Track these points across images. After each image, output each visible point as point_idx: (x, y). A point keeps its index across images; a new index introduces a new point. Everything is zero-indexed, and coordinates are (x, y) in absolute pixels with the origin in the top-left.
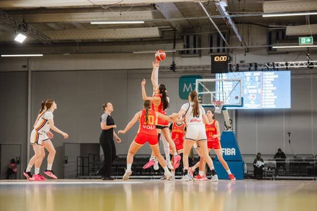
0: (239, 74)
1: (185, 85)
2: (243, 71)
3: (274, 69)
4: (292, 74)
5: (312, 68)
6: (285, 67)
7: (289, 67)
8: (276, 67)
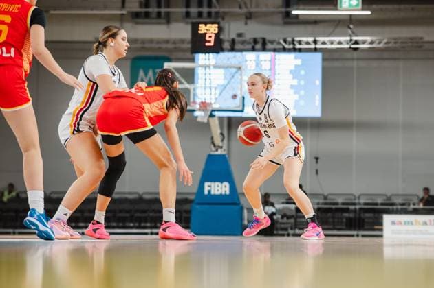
0: (235, 57)
1: (141, 73)
2: (241, 51)
3: (295, 50)
4: (324, 60)
5: (356, 49)
6: (312, 46)
7: (319, 46)
8: (298, 46)
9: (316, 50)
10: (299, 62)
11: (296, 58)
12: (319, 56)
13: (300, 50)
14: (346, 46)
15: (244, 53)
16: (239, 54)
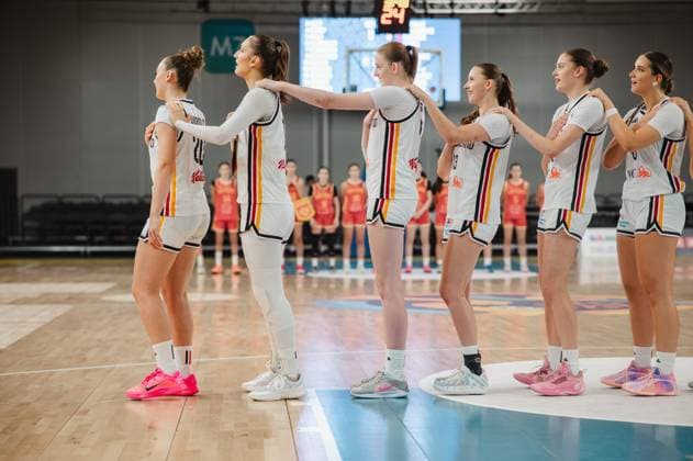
0: (351, 24)
1: (215, 42)
2: (359, 16)
3: (427, 15)
4: (463, 25)
5: (502, 15)
6: (449, 11)
7: (457, 11)
8: (430, 11)
9: (452, 16)
10: (431, 31)
11: (428, 26)
12: (456, 23)
13: (432, 16)
14: (492, 11)
15: (363, 19)
16: (355, 20)
